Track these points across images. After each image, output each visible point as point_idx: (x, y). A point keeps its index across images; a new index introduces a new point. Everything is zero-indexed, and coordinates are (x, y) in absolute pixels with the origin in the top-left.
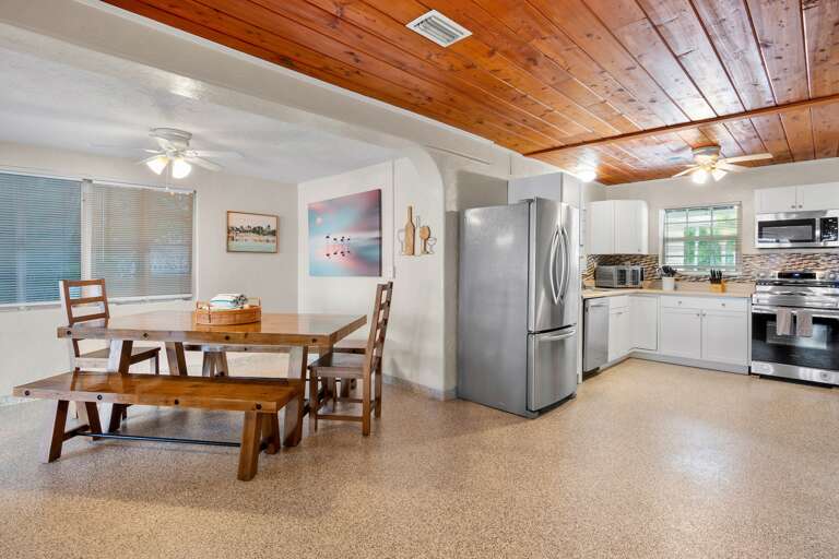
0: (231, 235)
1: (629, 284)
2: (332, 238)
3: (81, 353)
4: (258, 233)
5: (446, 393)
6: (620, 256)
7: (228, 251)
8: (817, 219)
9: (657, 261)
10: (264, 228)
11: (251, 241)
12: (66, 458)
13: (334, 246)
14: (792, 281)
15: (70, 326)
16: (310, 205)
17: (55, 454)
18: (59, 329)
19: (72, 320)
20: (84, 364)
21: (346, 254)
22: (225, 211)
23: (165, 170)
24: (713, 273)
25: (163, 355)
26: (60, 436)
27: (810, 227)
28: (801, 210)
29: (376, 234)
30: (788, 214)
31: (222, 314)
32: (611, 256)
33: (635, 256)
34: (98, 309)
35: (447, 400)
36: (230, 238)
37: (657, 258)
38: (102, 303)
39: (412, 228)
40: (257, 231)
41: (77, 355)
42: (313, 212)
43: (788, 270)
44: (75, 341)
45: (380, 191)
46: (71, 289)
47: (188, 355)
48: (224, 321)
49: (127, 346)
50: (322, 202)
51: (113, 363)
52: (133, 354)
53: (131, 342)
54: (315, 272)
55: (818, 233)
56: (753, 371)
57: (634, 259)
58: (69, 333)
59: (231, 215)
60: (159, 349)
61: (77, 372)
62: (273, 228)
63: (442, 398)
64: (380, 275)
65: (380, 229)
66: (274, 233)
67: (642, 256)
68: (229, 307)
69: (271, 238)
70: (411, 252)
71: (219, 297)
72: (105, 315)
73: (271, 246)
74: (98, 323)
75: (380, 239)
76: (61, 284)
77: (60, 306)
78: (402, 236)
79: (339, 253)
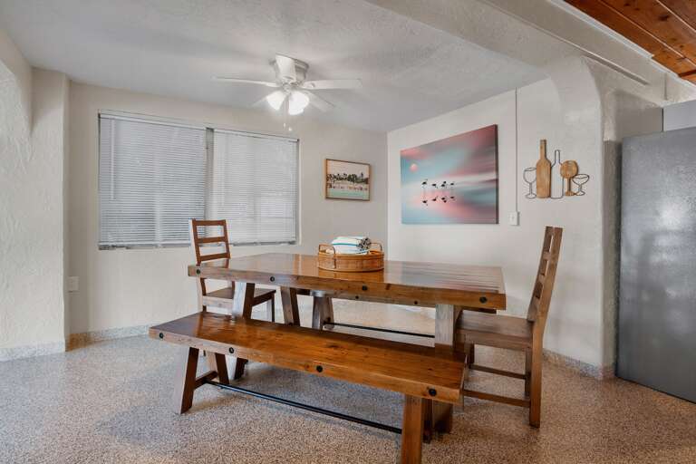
0: (329, 182)
2: (430, 183)
3: (207, 292)
4: (353, 181)
5: (605, 369)
7: (327, 198)
10: (358, 175)
11: (346, 189)
12: (198, 410)
13: (433, 192)
15: (199, 264)
16: (402, 151)
17: (187, 405)
18: (189, 268)
19: (200, 259)
20: (210, 303)
21: (449, 200)
22: (324, 158)
23: (282, 105)
25: (278, 297)
26: (192, 383)
29: (492, 176)
31: (348, 258)
34: (220, 249)
35: (606, 380)
36: (329, 186)
38: (223, 243)
39: (545, 166)
40: (352, 178)
41: (204, 294)
42: (406, 159)
44: (202, 281)
45: (495, 127)
46: (199, 228)
47: (301, 299)
48: (352, 267)
49: (250, 288)
50: (415, 148)
51: (237, 305)
52: (255, 296)
53: (254, 284)
54: (408, 219)
58: (198, 272)
59: (329, 162)
60: (275, 291)
61: (204, 313)
62: (366, 176)
63: (600, 376)
64: (497, 223)
65: (497, 170)
66: (366, 181)
68: (354, 251)
69: (364, 186)
70: (546, 194)
71: (340, 240)
72: (226, 255)
73: (364, 194)
74: (220, 262)
75: (497, 180)
76: (191, 222)
77: (189, 245)
78: (532, 176)
79: (439, 200)
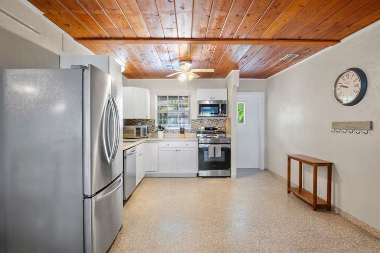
1: (142, 135)
6: (136, 120)
8: (220, 104)
9: (154, 122)
14: (209, 131)
24: (181, 129)
27: (217, 107)
28: (214, 100)
30: (210, 101)
32: (130, 120)
33: (144, 120)
37: (154, 121)
43: (208, 127)
55: (220, 110)
56: (200, 175)
57: (143, 121)
67: (147, 120)
